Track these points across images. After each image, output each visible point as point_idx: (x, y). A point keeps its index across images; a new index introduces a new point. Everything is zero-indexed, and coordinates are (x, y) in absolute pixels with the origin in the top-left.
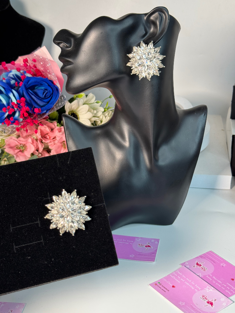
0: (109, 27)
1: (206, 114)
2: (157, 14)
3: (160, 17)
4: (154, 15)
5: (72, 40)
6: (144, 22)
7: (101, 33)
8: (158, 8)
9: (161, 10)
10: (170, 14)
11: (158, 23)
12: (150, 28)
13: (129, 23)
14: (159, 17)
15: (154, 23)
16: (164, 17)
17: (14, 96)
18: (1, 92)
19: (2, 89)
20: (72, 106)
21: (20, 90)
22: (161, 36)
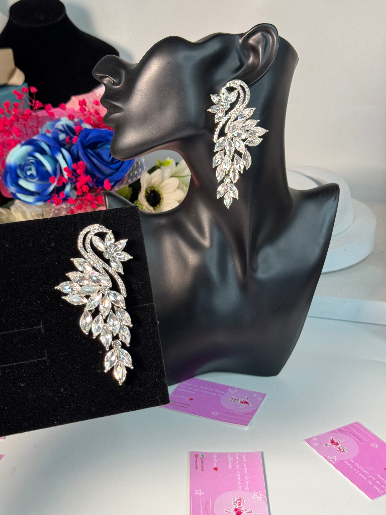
0: (182, 55)
1: (337, 199)
2: (259, 35)
3: (264, 40)
4: (254, 37)
5: (123, 73)
6: (238, 47)
7: (169, 63)
8: (260, 26)
9: (265, 29)
10: (280, 35)
11: (260, 50)
12: (248, 57)
13: (214, 47)
14: (262, 40)
15: (254, 50)
16: (271, 41)
17: (64, 158)
18: (43, 152)
19: (46, 148)
20: (151, 179)
21: (73, 150)
22: (265, 71)
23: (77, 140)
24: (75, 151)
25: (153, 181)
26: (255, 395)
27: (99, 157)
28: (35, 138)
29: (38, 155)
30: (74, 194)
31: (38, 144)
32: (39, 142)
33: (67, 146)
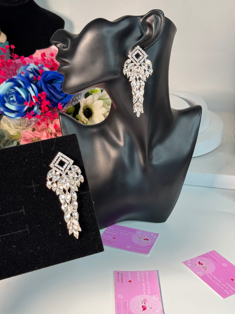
1: (200, 115)
2: (152, 17)
3: (156, 20)
4: (150, 18)
5: (69, 41)
6: (140, 24)
7: (97, 35)
11: (153, 26)
12: (146, 31)
13: (125, 24)
14: (154, 20)
15: (150, 26)
16: (160, 20)
17: (33, 90)
18: (20, 86)
19: (22, 84)
20: (87, 101)
21: (38, 84)
22: (156, 39)
23: (40, 78)
24: (39, 85)
25: (87, 103)
26: (152, 235)
27: (54, 88)
28: (15, 77)
29: (17, 88)
30: (39, 113)
31: (16, 81)
32: (17, 80)
33: (34, 82)
